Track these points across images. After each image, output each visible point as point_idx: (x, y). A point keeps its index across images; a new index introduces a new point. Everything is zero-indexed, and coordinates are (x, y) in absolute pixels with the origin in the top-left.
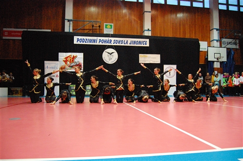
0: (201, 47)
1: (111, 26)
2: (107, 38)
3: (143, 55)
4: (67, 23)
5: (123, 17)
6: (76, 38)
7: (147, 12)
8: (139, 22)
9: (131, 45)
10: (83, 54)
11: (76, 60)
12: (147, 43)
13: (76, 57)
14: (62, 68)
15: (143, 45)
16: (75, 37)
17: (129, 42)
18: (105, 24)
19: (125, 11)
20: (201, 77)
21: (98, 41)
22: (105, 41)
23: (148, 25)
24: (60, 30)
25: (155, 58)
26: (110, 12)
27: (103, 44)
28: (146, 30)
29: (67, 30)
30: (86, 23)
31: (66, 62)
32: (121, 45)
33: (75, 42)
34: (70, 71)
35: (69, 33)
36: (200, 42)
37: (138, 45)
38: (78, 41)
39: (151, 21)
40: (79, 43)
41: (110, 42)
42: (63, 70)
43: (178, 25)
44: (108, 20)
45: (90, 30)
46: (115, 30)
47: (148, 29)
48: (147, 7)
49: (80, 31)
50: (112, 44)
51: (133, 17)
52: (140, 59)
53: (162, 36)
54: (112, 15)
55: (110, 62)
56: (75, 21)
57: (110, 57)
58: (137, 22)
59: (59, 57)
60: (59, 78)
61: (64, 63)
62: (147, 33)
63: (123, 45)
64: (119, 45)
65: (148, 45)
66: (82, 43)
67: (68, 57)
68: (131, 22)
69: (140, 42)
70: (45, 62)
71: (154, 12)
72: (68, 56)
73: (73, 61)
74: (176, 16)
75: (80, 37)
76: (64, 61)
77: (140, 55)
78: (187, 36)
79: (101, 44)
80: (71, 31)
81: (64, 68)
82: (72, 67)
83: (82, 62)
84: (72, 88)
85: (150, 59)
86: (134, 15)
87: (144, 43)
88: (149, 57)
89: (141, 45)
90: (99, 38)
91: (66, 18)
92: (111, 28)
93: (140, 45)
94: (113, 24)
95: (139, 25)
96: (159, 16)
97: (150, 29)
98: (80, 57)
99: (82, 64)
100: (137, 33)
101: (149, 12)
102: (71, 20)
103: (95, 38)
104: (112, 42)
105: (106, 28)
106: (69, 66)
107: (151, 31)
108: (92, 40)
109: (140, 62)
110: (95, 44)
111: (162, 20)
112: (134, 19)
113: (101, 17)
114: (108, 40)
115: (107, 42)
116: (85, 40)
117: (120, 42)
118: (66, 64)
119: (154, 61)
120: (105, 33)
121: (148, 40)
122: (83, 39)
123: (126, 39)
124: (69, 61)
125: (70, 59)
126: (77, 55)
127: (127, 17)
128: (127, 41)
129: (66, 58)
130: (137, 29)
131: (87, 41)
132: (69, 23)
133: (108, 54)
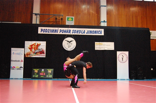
0: (151, 36)
1: (72, 18)
2: (66, 29)
3: (98, 43)
4: (34, 17)
5: (82, 11)
6: (40, 29)
7: (103, 6)
8: (96, 15)
9: (88, 34)
10: (45, 42)
11: (40, 48)
12: (102, 32)
13: (40, 45)
14: (27, 54)
17: (86, 32)
18: (67, 17)
19: (84, 7)
21: (59, 31)
22: (65, 31)
23: (104, 17)
24: (29, 22)
25: (110, 45)
26: (71, 7)
28: (102, 22)
29: (34, 22)
30: (51, 15)
31: (31, 49)
32: (79, 34)
33: (39, 32)
34: (34, 57)
35: (36, 24)
36: (151, 31)
37: (94, 34)
38: (42, 31)
39: (107, 14)
40: (42, 33)
41: (70, 32)
42: (29, 56)
43: (131, 17)
44: (70, 14)
45: (54, 22)
47: (104, 21)
48: (103, 2)
49: (45, 23)
50: (71, 34)
51: (91, 11)
52: (96, 46)
53: (117, 26)
54: (73, 9)
55: (69, 49)
56: (42, 15)
57: (69, 45)
59: (25, 45)
60: (23, 62)
61: (29, 50)
62: (103, 24)
63: (81, 34)
64: (77, 34)
65: (103, 34)
66: (45, 33)
68: (90, 14)
69: (96, 32)
70: (12, 49)
71: (110, 7)
72: (33, 44)
73: (37, 48)
74: (129, 9)
75: (43, 28)
76: (29, 48)
77: (96, 43)
78: (140, 26)
79: (61, 33)
80: (38, 23)
81: (30, 54)
82: (36, 53)
83: (45, 49)
85: (105, 46)
86: (92, 9)
87: (100, 32)
88: (104, 45)
89: (97, 35)
90: (60, 29)
91: (34, 12)
92: (72, 20)
93: (95, 34)
94: (73, 17)
95: (96, 18)
96: (114, 10)
97: (106, 21)
98: (43, 45)
99: (45, 51)
100: (95, 24)
101: (105, 6)
102: (38, 14)
103: (56, 28)
104: (71, 32)
105: (68, 20)
106: (33, 53)
107: (107, 22)
108: (54, 30)
109: (96, 49)
110: (57, 33)
111: (117, 12)
112: (92, 13)
113: (64, 11)
114: (68, 30)
115: (67, 32)
116: (48, 30)
117: (78, 32)
118: (31, 50)
119: (109, 49)
120: (66, 24)
121: (103, 30)
122: (46, 29)
123: (83, 29)
124: (34, 48)
125: (35, 47)
126: (41, 43)
127: (86, 11)
128: (84, 31)
129: (31, 46)
130: (95, 21)
131: (49, 31)
132: (36, 16)
133: (67, 42)
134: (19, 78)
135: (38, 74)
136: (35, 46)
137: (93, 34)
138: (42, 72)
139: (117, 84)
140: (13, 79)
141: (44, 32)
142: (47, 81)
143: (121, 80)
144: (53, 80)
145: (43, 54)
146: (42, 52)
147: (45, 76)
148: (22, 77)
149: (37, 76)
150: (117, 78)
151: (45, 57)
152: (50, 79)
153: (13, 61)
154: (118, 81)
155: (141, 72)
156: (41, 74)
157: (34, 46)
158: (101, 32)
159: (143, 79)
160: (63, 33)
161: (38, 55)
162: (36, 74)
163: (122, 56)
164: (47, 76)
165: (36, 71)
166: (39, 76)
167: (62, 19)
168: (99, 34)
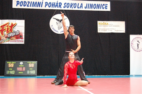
3: (102, 22)
9: (87, 9)
10: (23, 21)
11: (15, 29)
13: (15, 25)
15: (102, 10)
17: (84, 5)
21: (44, 4)
22: (53, 5)
25: (118, 26)
27: (51, 8)
31: (2, 31)
32: (74, 9)
33: (14, 6)
34: (7, 43)
37: (96, 10)
40: (19, 7)
41: (60, 6)
50: (63, 9)
52: (98, 27)
55: (60, 32)
57: (60, 25)
63: (76, 9)
64: (71, 9)
65: (109, 9)
66: (23, 7)
67: (4, 25)
69: (98, 6)
72: (5, 23)
73: (11, 30)
77: (98, 22)
79: (47, 8)
82: (10, 38)
84: (10, 66)
87: (104, 6)
88: (111, 25)
89: (100, 10)
90: (45, 1)
93: (98, 10)
98: (20, 25)
99: (24, 35)
104: (63, 6)
106: (6, 37)
108: (36, 2)
109: (99, 31)
110: (40, 8)
114: (57, 3)
115: (56, 6)
116: (27, 3)
117: (73, 6)
118: (2, 34)
119: (117, 31)
121: (109, 3)
122: (24, 2)
123: (80, 2)
124: (6, 30)
125: (8, 28)
126: (17, 23)
128: (82, 4)
129: (2, 27)
131: (29, 5)
133: (57, 21)
135: (14, 68)
136: (8, 26)
137: (94, 8)
138: (20, 66)
141: (21, 6)
143: (136, 76)
144: (38, 77)
145: (20, 40)
146: (18, 36)
147: (26, 71)
149: (12, 72)
150: (131, 74)
151: (23, 43)
152: (33, 76)
156: (19, 69)
157: (6, 28)
158: (106, 7)
160: (49, 7)
161: (12, 40)
162: (12, 69)
163: (138, 41)
164: (28, 72)
165: (11, 64)
166: (17, 72)
168: (103, 8)
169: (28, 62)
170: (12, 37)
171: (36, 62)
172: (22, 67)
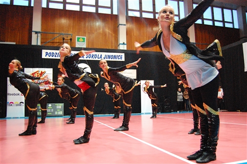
1: (84, 39)
4: (34, 36)
5: (96, 30)
6: (44, 52)
7: (122, 25)
8: (114, 35)
10: (52, 69)
13: (45, 72)
15: (118, 60)
16: (43, 50)
17: (103, 56)
18: (77, 37)
19: (98, 24)
20: (180, 92)
23: (123, 38)
24: (26, 43)
25: (131, 73)
26: (82, 24)
29: (34, 43)
30: (56, 36)
32: (94, 59)
33: (44, 56)
35: (37, 46)
37: (113, 60)
39: (127, 35)
40: (48, 57)
44: (80, 32)
45: (61, 43)
46: (88, 43)
47: (124, 43)
48: (122, 20)
49: (49, 45)
50: (85, 59)
51: (107, 30)
54: (85, 27)
56: (44, 33)
58: (112, 35)
62: (122, 47)
63: (97, 59)
64: (92, 59)
65: (123, 59)
66: (51, 57)
67: (35, 73)
68: (106, 35)
69: (115, 57)
70: (8, 79)
71: (129, 25)
72: (35, 71)
74: (152, 29)
75: (49, 51)
80: (39, 44)
83: (52, 78)
85: (126, 75)
86: (109, 28)
87: (119, 57)
89: (116, 60)
91: (33, 30)
92: (84, 41)
94: (85, 37)
95: (113, 38)
96: (135, 30)
97: (125, 43)
98: (49, 72)
100: (112, 47)
101: (124, 25)
102: (39, 32)
105: (78, 41)
107: (127, 44)
111: (138, 33)
112: (109, 32)
113: (73, 29)
116: (55, 54)
117: (94, 57)
120: (77, 46)
121: (123, 55)
122: (53, 53)
123: (99, 54)
127: (101, 30)
128: (101, 55)
129: (32, 74)
130: (112, 43)
131: (57, 55)
132: (37, 35)
134: (19, 117)
138: (49, 108)
139: (141, 119)
140: (10, 118)
142: (56, 118)
143: (146, 113)
144: (64, 117)
146: (47, 83)
147: (54, 112)
148: (24, 116)
150: (142, 112)
152: (61, 116)
153: (11, 94)
154: (142, 115)
155: (168, 104)
157: (37, 75)
158: (121, 57)
159: (170, 112)
164: (56, 113)
167: (71, 40)
169: (56, 104)
170: (41, 83)
171: (63, 104)
172: (51, 109)
